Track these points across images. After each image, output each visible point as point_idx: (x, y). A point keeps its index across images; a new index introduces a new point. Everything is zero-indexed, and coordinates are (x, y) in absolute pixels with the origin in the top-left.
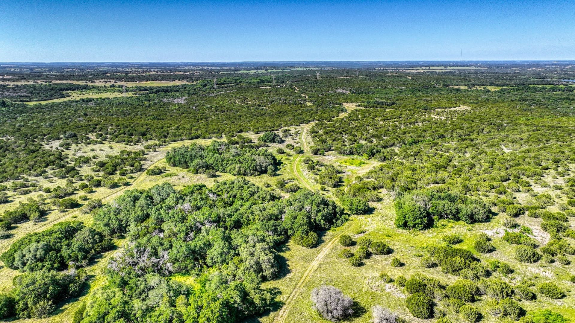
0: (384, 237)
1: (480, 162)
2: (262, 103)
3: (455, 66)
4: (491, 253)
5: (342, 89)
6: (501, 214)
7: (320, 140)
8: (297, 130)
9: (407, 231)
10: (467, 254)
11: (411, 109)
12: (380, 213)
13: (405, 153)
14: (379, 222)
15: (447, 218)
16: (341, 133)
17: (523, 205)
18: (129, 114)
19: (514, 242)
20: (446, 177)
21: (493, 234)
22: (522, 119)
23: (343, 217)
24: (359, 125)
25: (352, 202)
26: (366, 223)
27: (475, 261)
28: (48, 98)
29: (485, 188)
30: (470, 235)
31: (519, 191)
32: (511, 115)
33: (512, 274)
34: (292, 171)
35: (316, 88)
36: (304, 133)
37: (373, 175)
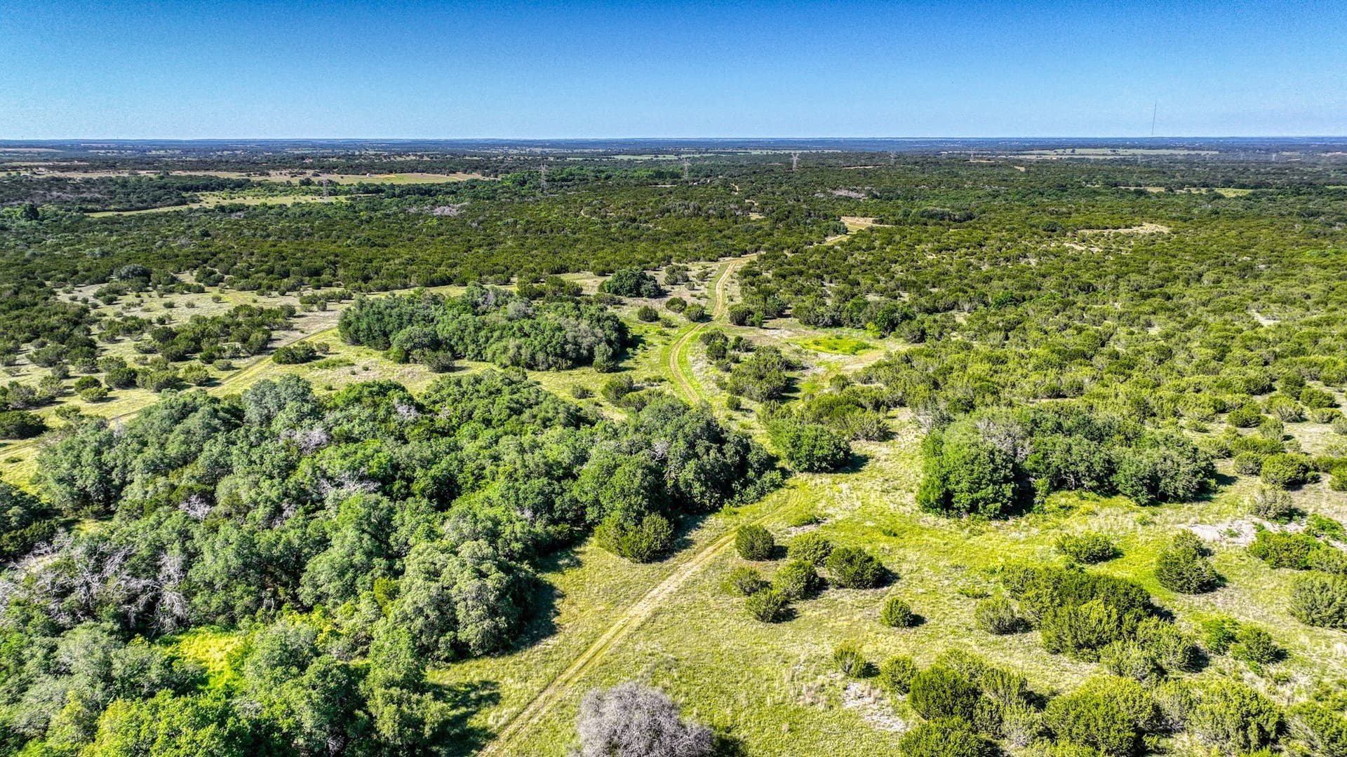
0: (878, 535)
1: (1189, 344)
2: (641, 214)
3: (1139, 148)
4: (1210, 594)
5: (849, 189)
6: (1244, 481)
7: (759, 292)
8: (709, 270)
9: (952, 520)
10: (1127, 594)
11: (1014, 229)
12: (881, 471)
13: (981, 322)
14: (873, 496)
15: (1077, 487)
16: (820, 277)
17: (1314, 457)
18: (308, 235)
19: (1287, 563)
20: (1087, 380)
21: (1217, 536)
22: (1307, 254)
23: (769, 476)
24: (870, 259)
25: (799, 437)
26: (833, 498)
27: (1155, 617)
28: (145, 205)
29: (1197, 409)
30: (1144, 538)
31: (1299, 419)
32: (1278, 245)
33: (1281, 664)
34: (665, 361)
35: (784, 187)
36: (725, 276)
37: (881, 372)
